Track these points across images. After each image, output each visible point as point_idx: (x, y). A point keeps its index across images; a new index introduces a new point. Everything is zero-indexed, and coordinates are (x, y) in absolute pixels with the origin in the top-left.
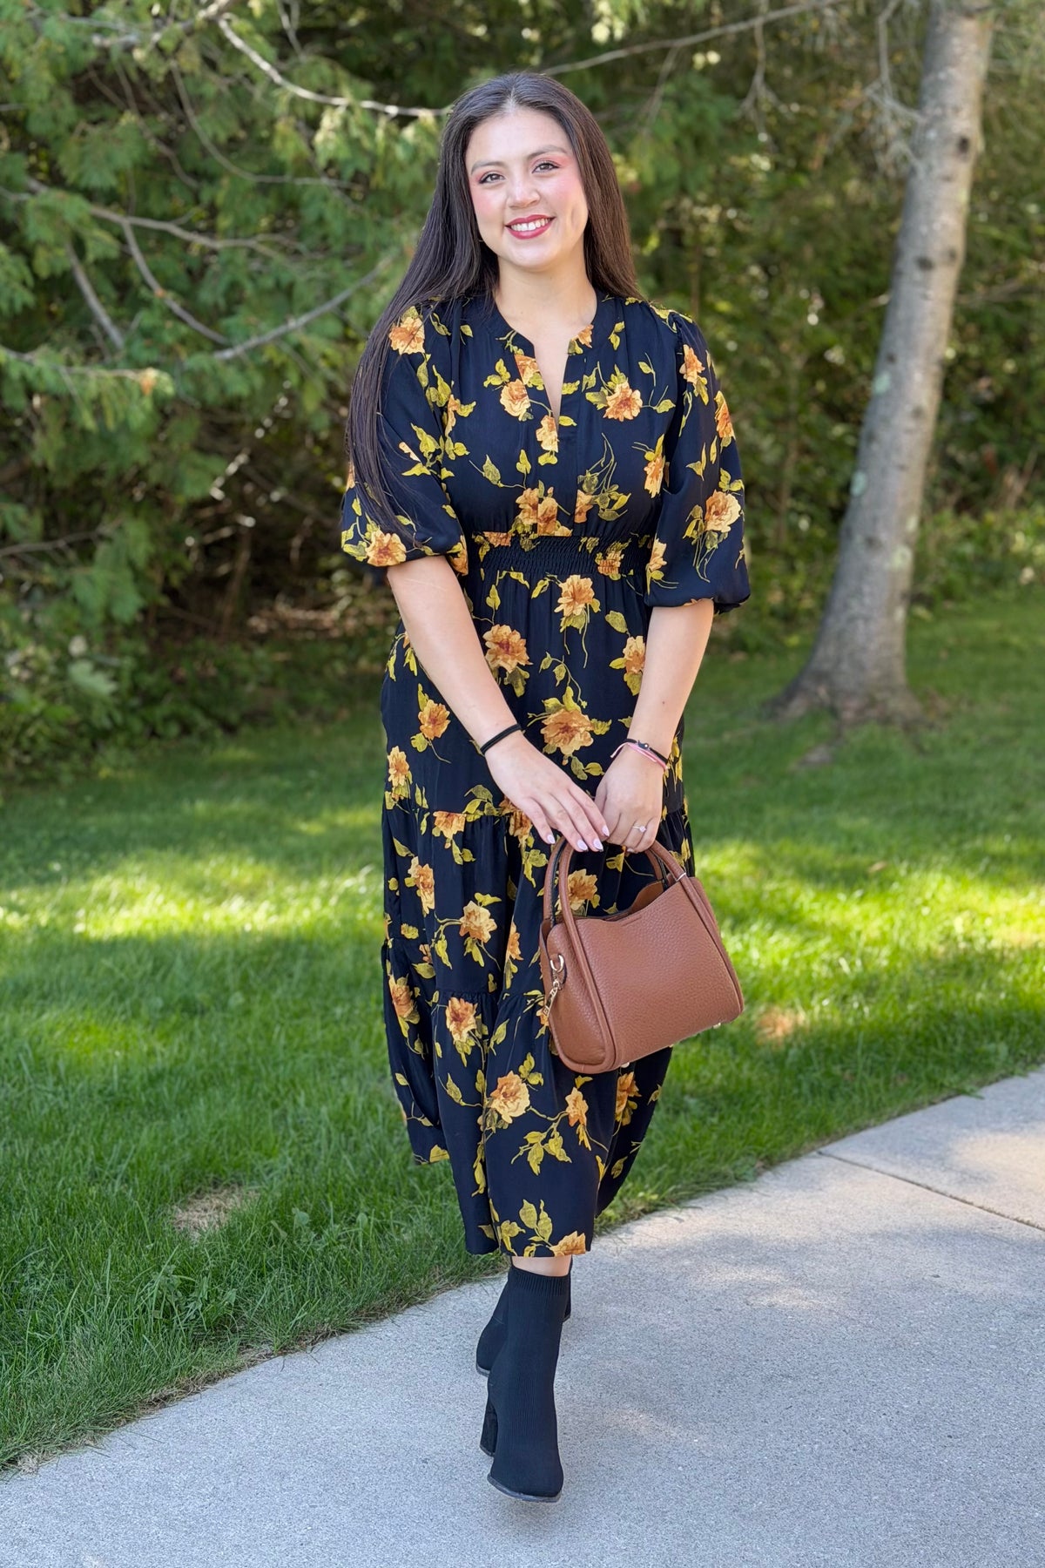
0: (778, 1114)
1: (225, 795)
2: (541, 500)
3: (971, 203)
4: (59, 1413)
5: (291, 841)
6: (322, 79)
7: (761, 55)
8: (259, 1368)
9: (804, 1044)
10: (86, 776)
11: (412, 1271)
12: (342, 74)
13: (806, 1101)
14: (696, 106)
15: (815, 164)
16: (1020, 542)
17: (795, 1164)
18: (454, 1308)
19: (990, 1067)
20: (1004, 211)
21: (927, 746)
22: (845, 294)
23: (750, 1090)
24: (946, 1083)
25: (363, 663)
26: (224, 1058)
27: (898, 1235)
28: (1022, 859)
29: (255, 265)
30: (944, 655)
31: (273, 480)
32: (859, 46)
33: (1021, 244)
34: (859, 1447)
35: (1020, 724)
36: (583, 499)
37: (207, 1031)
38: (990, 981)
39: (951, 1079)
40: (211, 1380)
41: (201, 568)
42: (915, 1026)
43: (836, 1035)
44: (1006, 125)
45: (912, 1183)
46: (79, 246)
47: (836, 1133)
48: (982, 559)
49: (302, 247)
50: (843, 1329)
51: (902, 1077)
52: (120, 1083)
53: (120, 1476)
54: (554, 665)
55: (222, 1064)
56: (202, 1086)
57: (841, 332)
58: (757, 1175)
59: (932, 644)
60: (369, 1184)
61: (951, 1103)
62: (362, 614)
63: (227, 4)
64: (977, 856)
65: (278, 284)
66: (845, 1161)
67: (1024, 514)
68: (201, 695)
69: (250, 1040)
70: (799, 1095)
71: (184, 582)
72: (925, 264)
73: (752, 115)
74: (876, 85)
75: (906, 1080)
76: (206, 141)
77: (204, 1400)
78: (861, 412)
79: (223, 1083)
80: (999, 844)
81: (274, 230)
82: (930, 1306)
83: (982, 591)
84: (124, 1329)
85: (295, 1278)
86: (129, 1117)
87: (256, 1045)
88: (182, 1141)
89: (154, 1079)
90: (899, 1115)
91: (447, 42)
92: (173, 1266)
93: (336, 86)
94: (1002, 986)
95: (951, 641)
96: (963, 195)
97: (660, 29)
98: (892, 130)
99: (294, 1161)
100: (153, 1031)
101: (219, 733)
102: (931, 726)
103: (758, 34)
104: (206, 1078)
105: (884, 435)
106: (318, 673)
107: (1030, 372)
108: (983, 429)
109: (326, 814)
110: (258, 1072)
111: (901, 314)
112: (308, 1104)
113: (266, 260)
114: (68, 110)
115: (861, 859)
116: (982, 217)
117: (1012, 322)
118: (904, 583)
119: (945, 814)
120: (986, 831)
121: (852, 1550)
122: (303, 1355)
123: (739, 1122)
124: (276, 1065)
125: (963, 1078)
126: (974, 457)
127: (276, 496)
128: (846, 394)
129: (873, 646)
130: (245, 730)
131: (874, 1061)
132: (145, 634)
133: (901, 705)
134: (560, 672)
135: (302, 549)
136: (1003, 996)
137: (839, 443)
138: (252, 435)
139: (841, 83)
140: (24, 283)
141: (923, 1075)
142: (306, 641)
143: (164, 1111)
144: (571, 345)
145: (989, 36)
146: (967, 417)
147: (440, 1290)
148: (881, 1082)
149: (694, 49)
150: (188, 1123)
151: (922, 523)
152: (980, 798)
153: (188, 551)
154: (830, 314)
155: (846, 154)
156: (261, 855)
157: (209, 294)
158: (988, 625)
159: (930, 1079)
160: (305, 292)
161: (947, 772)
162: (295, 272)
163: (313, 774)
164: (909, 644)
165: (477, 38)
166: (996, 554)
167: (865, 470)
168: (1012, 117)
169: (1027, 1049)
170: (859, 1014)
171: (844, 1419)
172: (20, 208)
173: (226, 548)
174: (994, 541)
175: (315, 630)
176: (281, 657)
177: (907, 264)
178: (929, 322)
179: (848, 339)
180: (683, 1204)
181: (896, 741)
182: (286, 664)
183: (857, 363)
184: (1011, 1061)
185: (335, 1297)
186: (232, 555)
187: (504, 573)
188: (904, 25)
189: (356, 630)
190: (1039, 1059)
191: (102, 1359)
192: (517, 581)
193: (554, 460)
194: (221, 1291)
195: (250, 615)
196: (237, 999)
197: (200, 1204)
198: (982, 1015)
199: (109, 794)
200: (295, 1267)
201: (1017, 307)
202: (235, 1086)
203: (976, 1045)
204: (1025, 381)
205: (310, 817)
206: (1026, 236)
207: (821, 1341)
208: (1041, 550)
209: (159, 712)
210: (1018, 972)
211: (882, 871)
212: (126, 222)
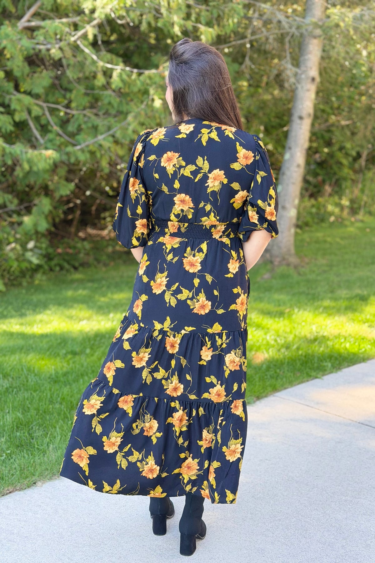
0: (261, 384)
1: (76, 289)
3: (316, 98)
4: (47, 469)
5: (99, 303)
7: (248, 51)
9: (267, 364)
10: (31, 284)
13: (269, 380)
15: (263, 84)
16: (330, 208)
17: (266, 399)
19: (325, 370)
20: (325, 100)
21: (302, 273)
22: (273, 127)
27: (299, 419)
28: (334, 308)
29: (86, 119)
30: (306, 244)
31: (88, 187)
32: (278, 47)
33: (330, 111)
34: (289, 479)
35: (331, 266)
37: (80, 360)
38: (325, 344)
39: (313, 374)
41: (63, 217)
42: (303, 358)
43: (277, 360)
44: (326, 72)
45: (302, 404)
46: (29, 112)
47: (279, 390)
48: (317, 214)
49: (100, 113)
50: (283, 446)
51: (298, 373)
52: (55, 375)
53: (67, 487)
58: (254, 402)
59: (302, 241)
61: (313, 381)
63: (80, 36)
64: (319, 307)
65: (93, 126)
66: (281, 398)
67: (331, 199)
68: (67, 258)
70: (266, 379)
71: (60, 222)
72: (301, 118)
73: (244, 70)
74: (285, 60)
75: (300, 374)
76: (71, 79)
78: (280, 166)
80: (327, 303)
81: (91, 108)
83: (317, 224)
86: (59, 385)
89: (65, 374)
91: (145, 46)
93: (112, 60)
94: (329, 346)
95: (308, 240)
96: (313, 96)
98: (290, 74)
100: (63, 360)
101: (72, 270)
102: (303, 267)
105: (288, 173)
106: (103, 250)
107: (333, 152)
108: (318, 171)
109: (109, 295)
111: (293, 133)
113: (89, 118)
114: (27, 69)
115: (282, 308)
117: (327, 136)
118: (294, 221)
119: (308, 294)
120: (322, 299)
121: (288, 508)
125: (317, 373)
126: (315, 180)
127: (88, 193)
128: (273, 160)
129: (284, 241)
130: (81, 269)
131: (290, 368)
132: (47, 238)
133: (293, 260)
135: (95, 210)
136: (329, 349)
138: (80, 173)
139: (271, 58)
140: (10, 123)
141: (305, 372)
142: (98, 241)
143: (70, 383)
145: (322, 44)
146: (313, 167)
148: (292, 374)
149: (224, 48)
152: (319, 289)
154: (267, 134)
155: (274, 82)
156: (89, 307)
157: (71, 128)
158: (320, 235)
159: (307, 374)
160: (101, 128)
161: (308, 281)
162: (98, 122)
163: (104, 282)
164: (295, 241)
166: (322, 211)
167: (282, 184)
168: (328, 70)
169: (337, 365)
170: (284, 355)
172: (10, 100)
173: (72, 210)
174: (321, 207)
175: (100, 237)
176: (91, 245)
177: (295, 118)
178: (302, 137)
179: (274, 141)
181: (292, 271)
182: (92, 248)
183: (277, 150)
184: (332, 368)
186: (74, 213)
188: (294, 41)
195: (79, 232)
196: (88, 351)
198: (323, 354)
199: (39, 289)
201: (329, 131)
203: (321, 363)
204: (331, 155)
205: (104, 296)
206: (332, 108)
207: (276, 450)
208: (337, 210)
209: (53, 263)
210: (333, 342)
211: (289, 312)
212: (45, 105)
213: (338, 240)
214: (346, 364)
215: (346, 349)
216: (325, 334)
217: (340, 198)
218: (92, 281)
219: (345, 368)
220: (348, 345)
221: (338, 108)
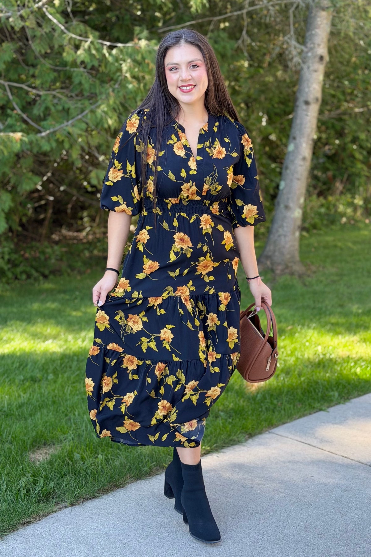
0: (254, 418)
1: (43, 301)
2: (191, 187)
3: (324, 80)
5: (70, 319)
6: (81, 31)
7: (245, 23)
8: (63, 511)
9: (263, 393)
11: (119, 476)
12: (88, 29)
13: (264, 413)
14: (222, 44)
15: (265, 65)
16: (341, 208)
17: (260, 436)
18: (135, 489)
19: (332, 401)
20: (336, 84)
21: (307, 283)
22: (276, 114)
23: (243, 410)
24: (315, 406)
25: (96, 252)
26: (47, 398)
27: (298, 462)
28: (342, 325)
29: (56, 101)
30: (313, 250)
31: (61, 183)
32: (282, 21)
33: (342, 97)
34: (284, 538)
35: (341, 275)
36: (206, 187)
37: (40, 388)
38: (331, 369)
39: (317, 405)
40: (45, 516)
41: (33, 216)
42: (305, 386)
43: (275, 389)
44: (337, 51)
45: (303, 443)
47: (275, 425)
48: (327, 214)
49: (73, 95)
50: (278, 496)
51: (299, 404)
52: (8, 407)
53: (11, 551)
54: (203, 246)
55: (46, 400)
56: (39, 408)
57: (275, 128)
58: (246, 440)
59: (308, 245)
60: (102, 444)
61: (317, 414)
62: (94, 233)
63: (46, 2)
64: (326, 324)
65: (64, 108)
66: (278, 435)
67: (343, 197)
68: (34, 264)
69: (56, 391)
70: (261, 411)
71: (28, 221)
72: (307, 103)
73: (241, 46)
74: (289, 36)
75: (301, 406)
76: (37, 54)
77: (42, 523)
78: (282, 159)
79: (47, 407)
80: (334, 319)
81: (62, 88)
82: (310, 487)
83: (327, 226)
84: (12, 497)
85: (75, 478)
86: (12, 419)
87: (59, 393)
88: (32, 429)
89: (20, 406)
90: (298, 418)
91: (127, 17)
92: (30, 474)
93: (86, 33)
94: (336, 371)
95: (316, 245)
96: (321, 77)
97: (208, 13)
98: (294, 53)
99: (74, 435)
100: (20, 388)
101: (41, 278)
102: (309, 276)
103: (245, 16)
104: (40, 405)
105: (292, 167)
106: (79, 255)
107: (345, 144)
108: (328, 165)
109: (83, 309)
110: (60, 403)
111: (298, 121)
112: (79, 415)
113: (60, 99)
115: (283, 325)
116: (327, 86)
117: (338, 125)
118: (299, 223)
119: (314, 308)
120: (330, 315)
122: (79, 506)
123: (239, 420)
124: (66, 401)
125: (322, 405)
126: (324, 176)
127: (62, 188)
128: (276, 152)
129: (288, 246)
130: (51, 277)
131: (289, 399)
132: (12, 240)
133: (298, 268)
134: (205, 248)
135: (72, 209)
136: (336, 375)
137: (273, 170)
138: (53, 166)
139: (275, 35)
141: (307, 403)
142: (74, 244)
143: (25, 418)
144: (200, 130)
145: (331, 17)
146: (321, 161)
147: (129, 483)
148: (292, 406)
149: (220, 21)
150: (34, 421)
151: (305, 200)
152: (327, 302)
153: (29, 209)
154: (270, 121)
155: (277, 61)
156: (58, 323)
157: (37, 111)
158: (329, 239)
159: (310, 405)
160: (73, 111)
161: (315, 293)
162: (70, 104)
163: (77, 293)
164: (300, 246)
165: (139, 16)
166: (333, 211)
167: (284, 180)
168: (339, 48)
169: (345, 394)
170: (283, 382)
171: (279, 528)
173: (43, 208)
174: (331, 207)
175: (77, 240)
176: (64, 249)
177: (300, 103)
178: (308, 125)
179: (277, 131)
180: (219, 451)
181: (296, 281)
182: (66, 252)
183: (281, 140)
184: (339, 398)
185: (90, 485)
186: (46, 211)
187: (179, 213)
188: (299, 13)
189: (93, 240)
190: (349, 398)
191: (4, 508)
192: (184, 216)
193: (195, 173)
194: (48, 483)
195: (52, 234)
196: (51, 377)
197: (39, 452)
198: (329, 381)
200: (75, 474)
201: (340, 120)
202: (52, 408)
203: (327, 393)
204: (343, 148)
205: (76, 310)
206: (344, 93)
207: (270, 500)
208: (349, 211)
209: (19, 270)
210: (342, 366)
211: (291, 329)
212: (6, 84)
213: (350, 244)
214: (356, 393)
215: (356, 374)
216: (333, 356)
217: (353, 198)
218: (64, 292)
219: (355, 397)
220: (358, 370)
221: (351, 94)
